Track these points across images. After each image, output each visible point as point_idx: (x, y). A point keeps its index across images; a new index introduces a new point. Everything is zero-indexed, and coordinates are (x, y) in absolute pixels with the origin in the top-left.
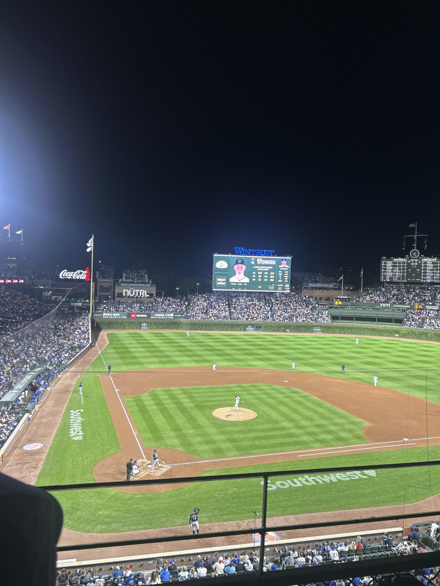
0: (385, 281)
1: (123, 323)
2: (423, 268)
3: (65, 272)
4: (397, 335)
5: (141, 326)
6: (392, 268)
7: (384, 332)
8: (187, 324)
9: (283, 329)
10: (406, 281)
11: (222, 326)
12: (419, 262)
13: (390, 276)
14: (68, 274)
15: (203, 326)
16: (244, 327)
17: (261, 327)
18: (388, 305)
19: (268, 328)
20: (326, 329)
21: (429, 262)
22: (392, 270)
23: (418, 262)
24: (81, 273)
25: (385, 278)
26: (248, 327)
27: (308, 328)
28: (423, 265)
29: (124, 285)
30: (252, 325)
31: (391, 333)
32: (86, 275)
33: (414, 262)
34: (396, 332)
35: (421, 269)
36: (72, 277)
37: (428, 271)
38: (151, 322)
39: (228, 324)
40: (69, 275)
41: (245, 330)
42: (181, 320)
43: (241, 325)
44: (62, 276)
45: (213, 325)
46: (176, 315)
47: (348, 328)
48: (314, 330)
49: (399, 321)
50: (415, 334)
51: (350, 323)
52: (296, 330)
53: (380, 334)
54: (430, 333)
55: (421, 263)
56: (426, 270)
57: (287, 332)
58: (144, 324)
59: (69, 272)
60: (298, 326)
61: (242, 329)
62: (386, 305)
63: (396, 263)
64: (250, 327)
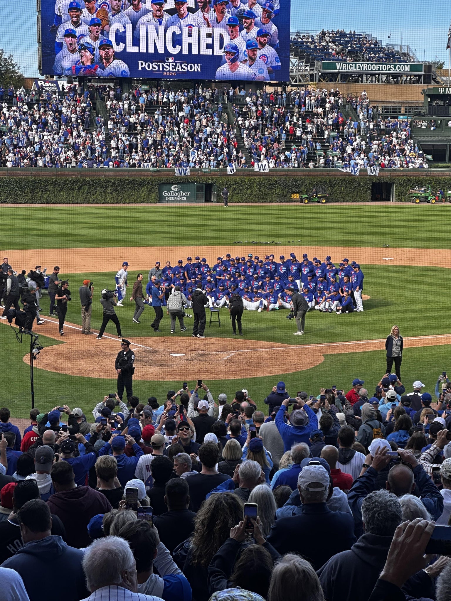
9: (280, 190)
11: (86, 188)
19: (235, 189)
26: (170, 190)
30: (184, 183)
39: (107, 182)
41: (160, 199)
43: (150, 182)
45: (55, 183)
57: (293, 200)
61: (153, 195)
64: (176, 189)
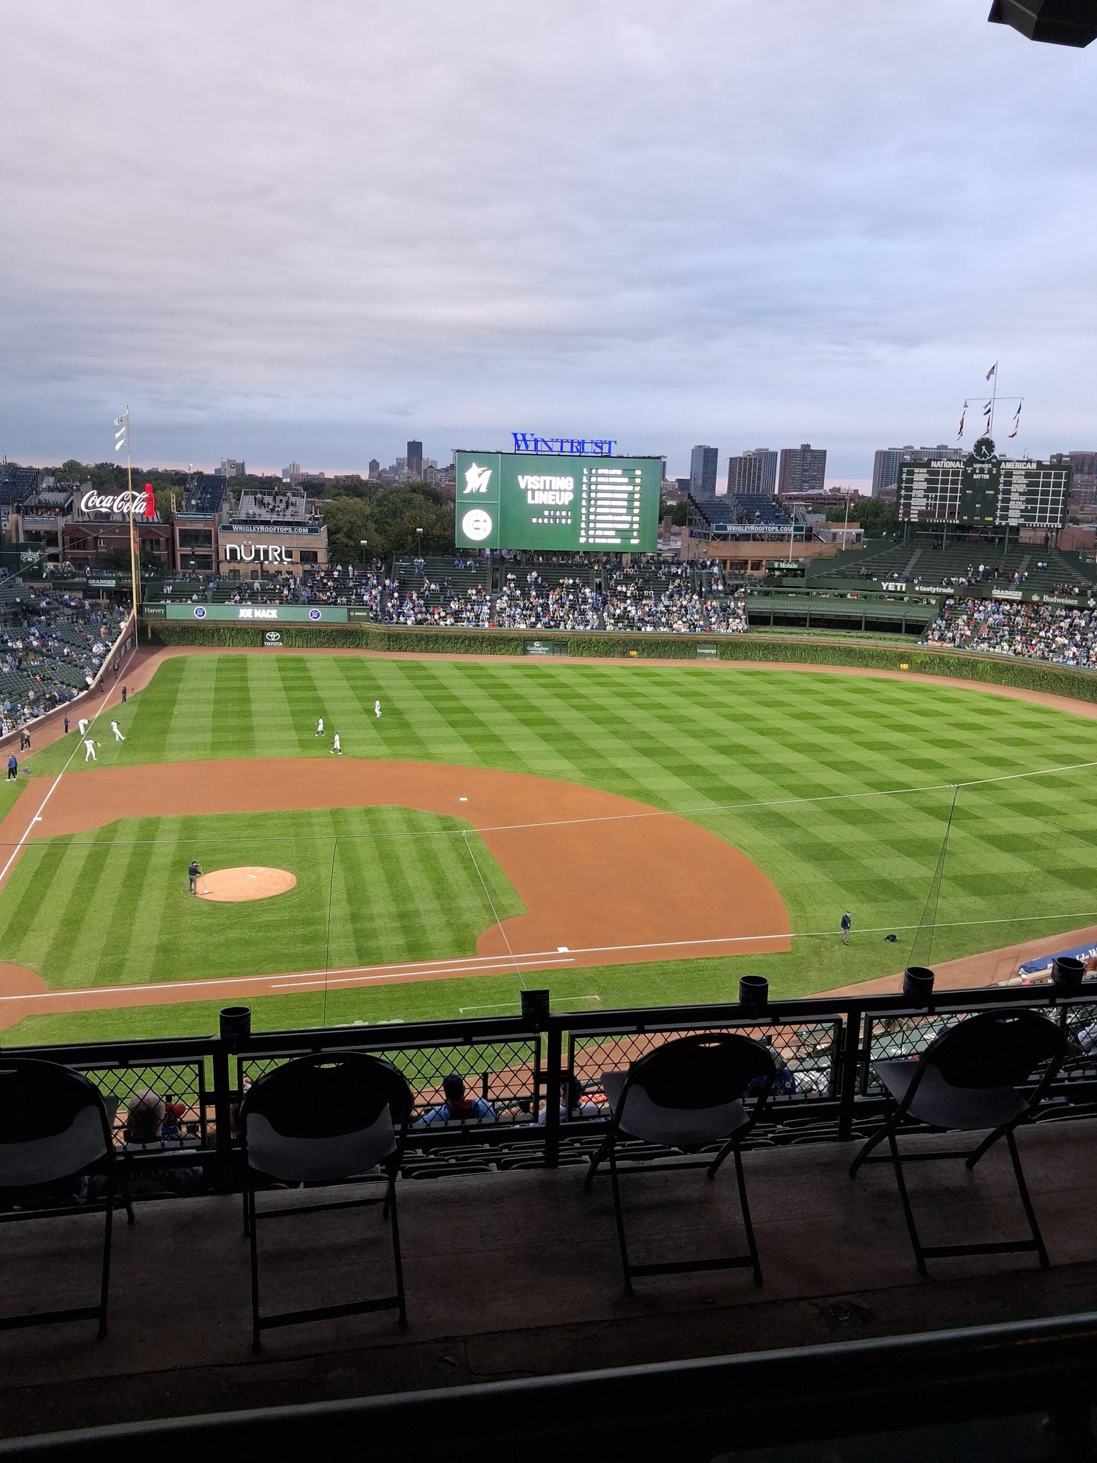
0: (906, 520)
1: (218, 631)
2: (1001, 487)
3: (93, 495)
4: (905, 666)
5: (264, 639)
6: (925, 485)
7: (872, 657)
8: (381, 637)
9: (620, 649)
10: (958, 522)
11: (467, 642)
12: (994, 472)
13: (918, 508)
14: (101, 502)
15: (419, 641)
16: (522, 644)
17: (566, 645)
18: (901, 587)
19: (584, 647)
20: (729, 649)
21: (1018, 472)
22: (925, 491)
23: (990, 471)
24: (134, 498)
25: (907, 514)
26: (532, 646)
27: (683, 648)
28: (1002, 479)
29: (241, 528)
30: (543, 640)
31: (891, 660)
32: (145, 504)
33: (982, 471)
34: (903, 657)
35: (997, 492)
36: (111, 508)
37: (1014, 496)
38: (289, 630)
39: (483, 638)
40: (104, 504)
41: (525, 652)
42: (366, 625)
43: (516, 640)
44: (87, 507)
45: (443, 638)
46: (352, 614)
47: (786, 648)
48: (699, 651)
49: (917, 629)
50: (948, 665)
51: (792, 633)
52: (653, 651)
53: (864, 662)
54: (983, 662)
55: (999, 474)
56: (1008, 492)
57: (631, 657)
58: (273, 635)
59: (103, 497)
60: (659, 643)
61: (519, 649)
62: (896, 587)
63: (937, 473)
64: (538, 645)
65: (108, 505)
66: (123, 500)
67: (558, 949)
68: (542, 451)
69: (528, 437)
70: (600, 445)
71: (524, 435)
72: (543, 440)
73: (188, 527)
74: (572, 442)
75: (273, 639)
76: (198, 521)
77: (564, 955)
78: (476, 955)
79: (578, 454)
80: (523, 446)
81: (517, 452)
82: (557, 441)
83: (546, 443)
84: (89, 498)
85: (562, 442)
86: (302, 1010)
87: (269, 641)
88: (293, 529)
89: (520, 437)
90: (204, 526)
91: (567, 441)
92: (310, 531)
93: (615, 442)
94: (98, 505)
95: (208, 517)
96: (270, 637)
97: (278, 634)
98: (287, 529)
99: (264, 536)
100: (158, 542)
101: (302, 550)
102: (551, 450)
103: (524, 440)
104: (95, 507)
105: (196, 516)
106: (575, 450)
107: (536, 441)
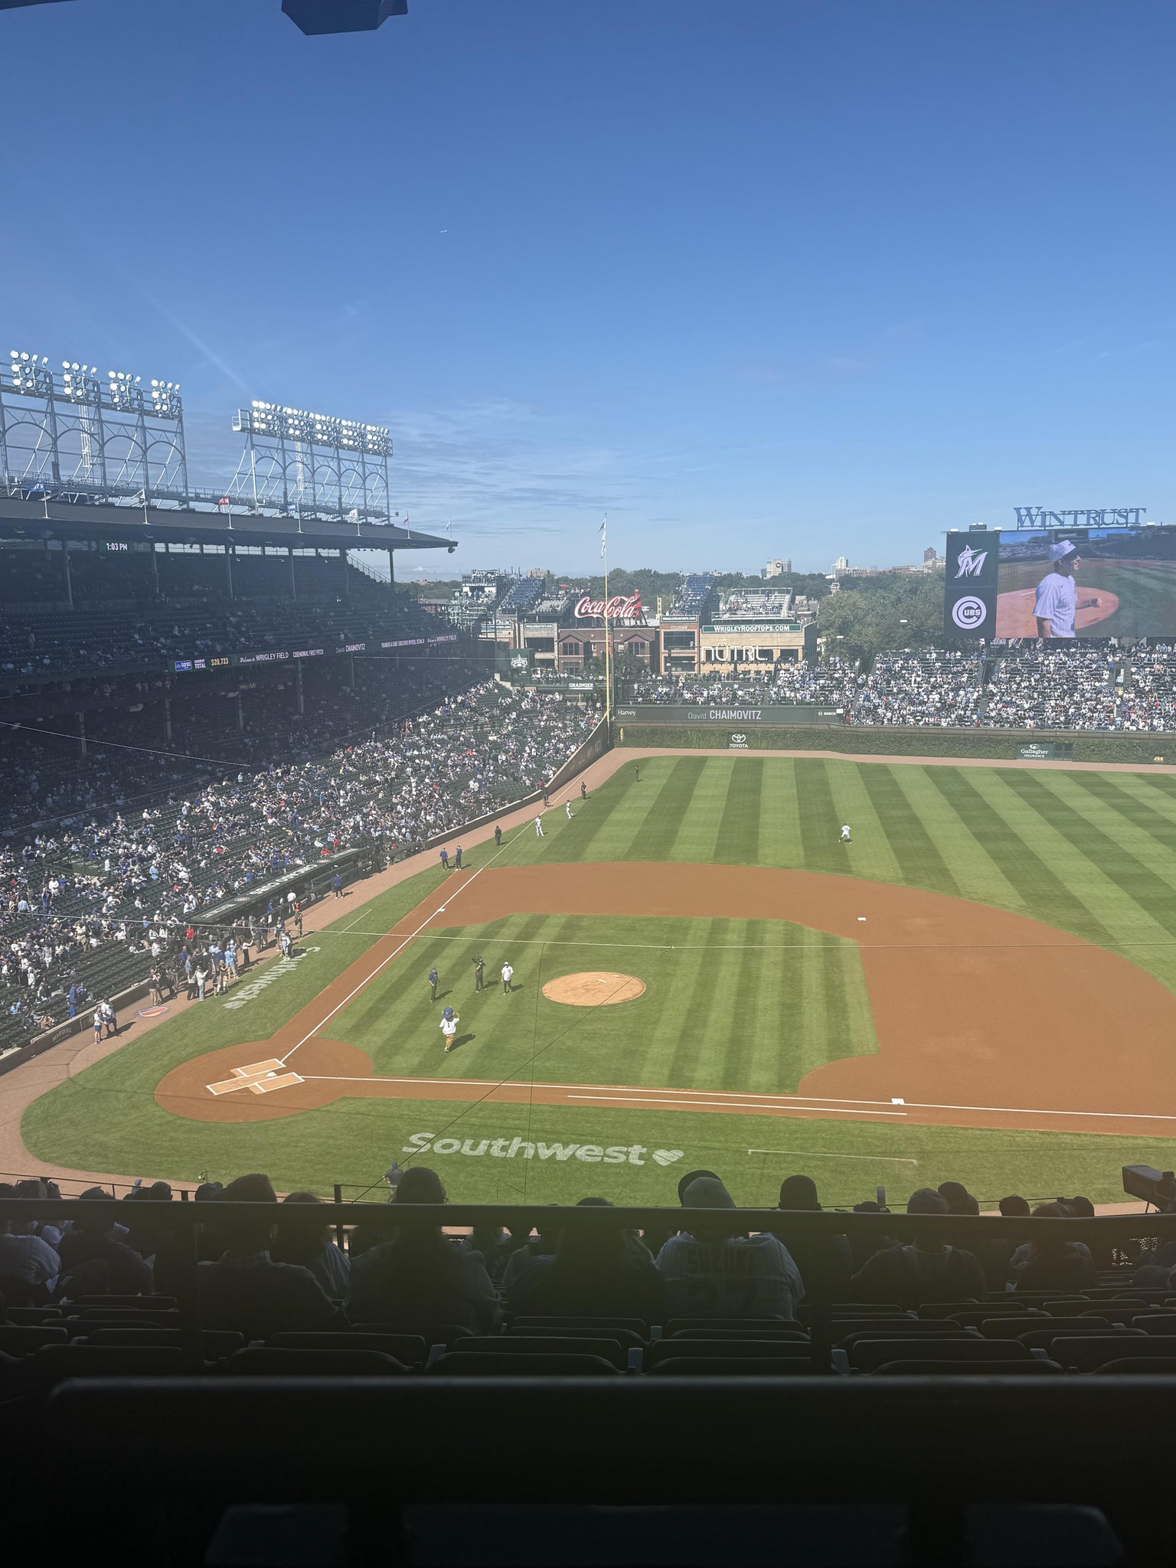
1: (686, 732)
3: (585, 601)
5: (730, 741)
8: (850, 738)
9: (1141, 752)
11: (947, 743)
14: (593, 608)
15: (892, 742)
16: (1013, 747)
17: (1072, 748)
24: (623, 602)
26: (1027, 749)
29: (722, 628)
30: (1041, 742)
32: (633, 608)
36: (602, 613)
38: (754, 732)
39: (967, 739)
40: (595, 610)
41: (1017, 756)
42: (834, 726)
43: (1007, 741)
44: (580, 613)
57: (1153, 762)
58: (739, 737)
59: (595, 603)
61: (1010, 752)
64: (1034, 748)
65: (599, 611)
66: (612, 605)
67: (893, 1099)
68: (1050, 526)
69: (1034, 511)
70: (1125, 514)
71: (1028, 509)
72: (1052, 513)
73: (674, 629)
74: (1089, 512)
75: (739, 741)
76: (682, 623)
77: (898, 1108)
78: (795, 1094)
79: (1097, 526)
80: (1027, 522)
81: (1020, 529)
82: (1070, 513)
83: (1055, 516)
84: (583, 604)
85: (1076, 513)
86: (588, 1125)
87: (735, 743)
88: (774, 627)
89: (1023, 512)
90: (688, 628)
91: (1082, 512)
92: (792, 628)
93: (1144, 510)
94: (590, 611)
95: (692, 618)
96: (736, 739)
97: (743, 736)
98: (767, 628)
99: (745, 635)
100: (643, 645)
101: (783, 648)
102: (1062, 524)
103: (1029, 515)
104: (587, 613)
105: (680, 619)
106: (1092, 522)
107: (1044, 515)
